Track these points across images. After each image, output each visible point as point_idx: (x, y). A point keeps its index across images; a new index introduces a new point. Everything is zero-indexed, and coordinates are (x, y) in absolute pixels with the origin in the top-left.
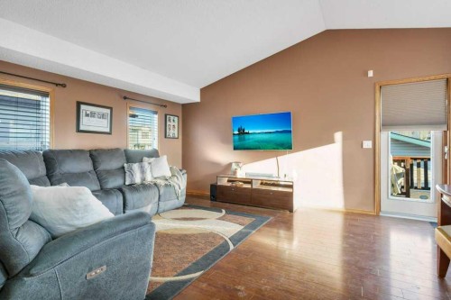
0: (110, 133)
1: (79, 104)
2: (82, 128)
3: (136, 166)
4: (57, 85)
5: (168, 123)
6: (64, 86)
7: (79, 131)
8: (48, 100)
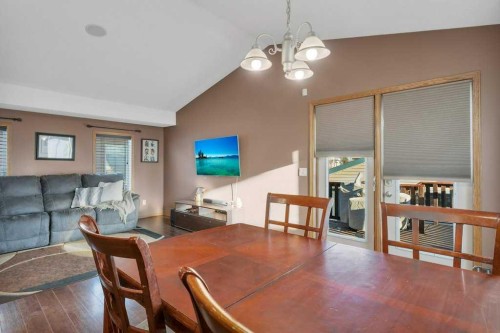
0: (73, 160)
1: (38, 135)
2: (40, 156)
3: (85, 191)
4: (15, 119)
5: (144, 147)
6: (19, 120)
7: (37, 158)
8: (6, 133)
